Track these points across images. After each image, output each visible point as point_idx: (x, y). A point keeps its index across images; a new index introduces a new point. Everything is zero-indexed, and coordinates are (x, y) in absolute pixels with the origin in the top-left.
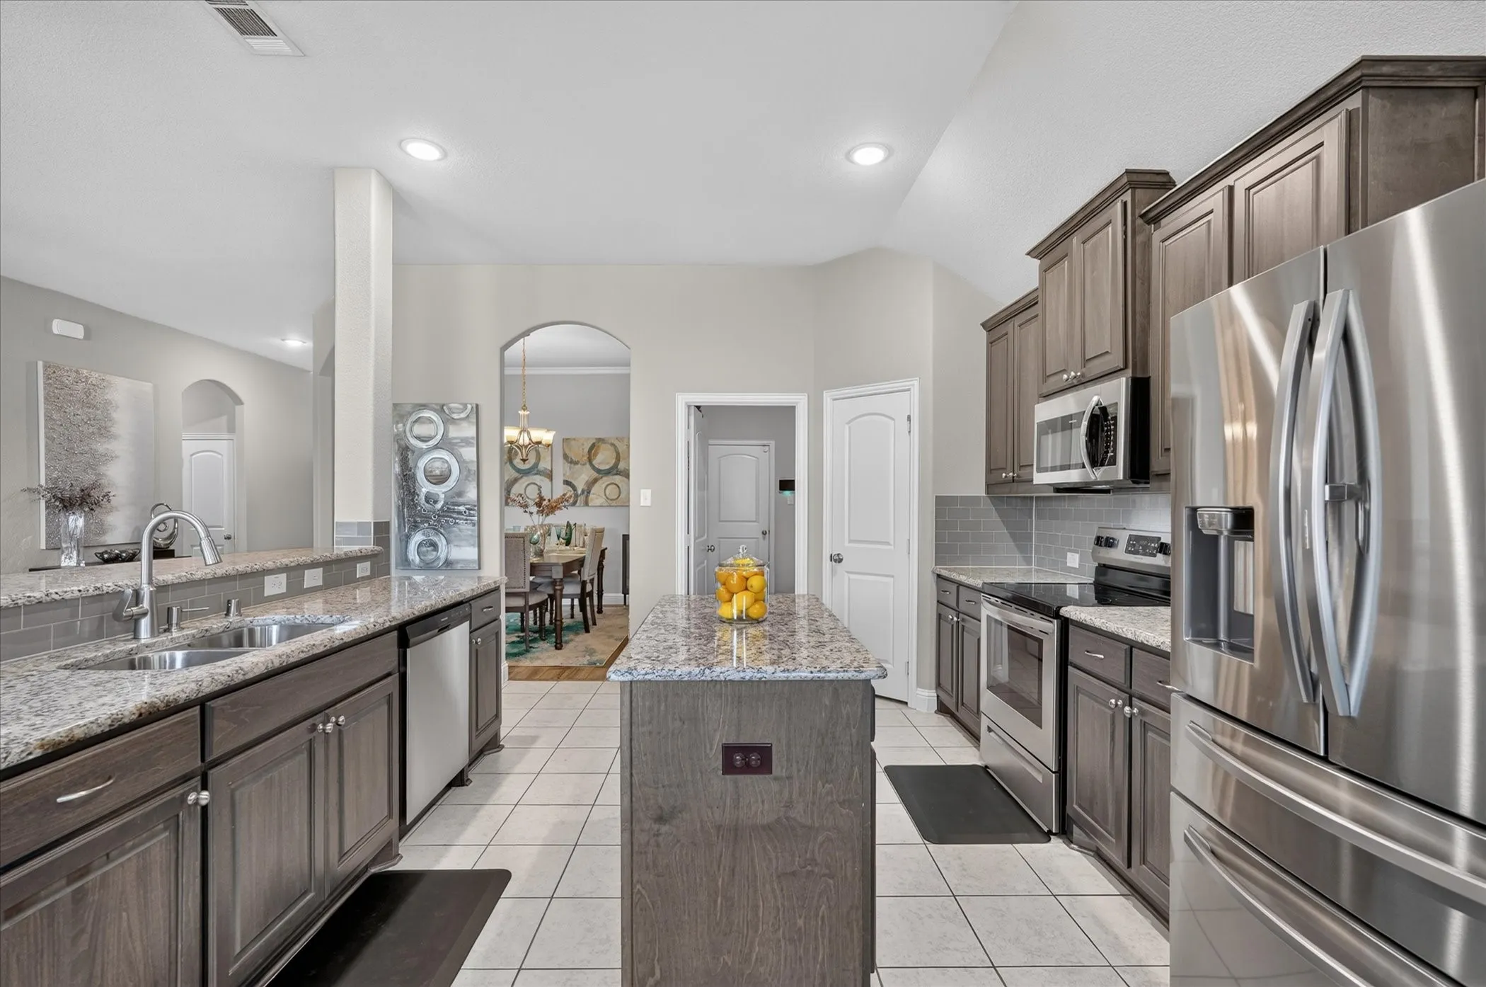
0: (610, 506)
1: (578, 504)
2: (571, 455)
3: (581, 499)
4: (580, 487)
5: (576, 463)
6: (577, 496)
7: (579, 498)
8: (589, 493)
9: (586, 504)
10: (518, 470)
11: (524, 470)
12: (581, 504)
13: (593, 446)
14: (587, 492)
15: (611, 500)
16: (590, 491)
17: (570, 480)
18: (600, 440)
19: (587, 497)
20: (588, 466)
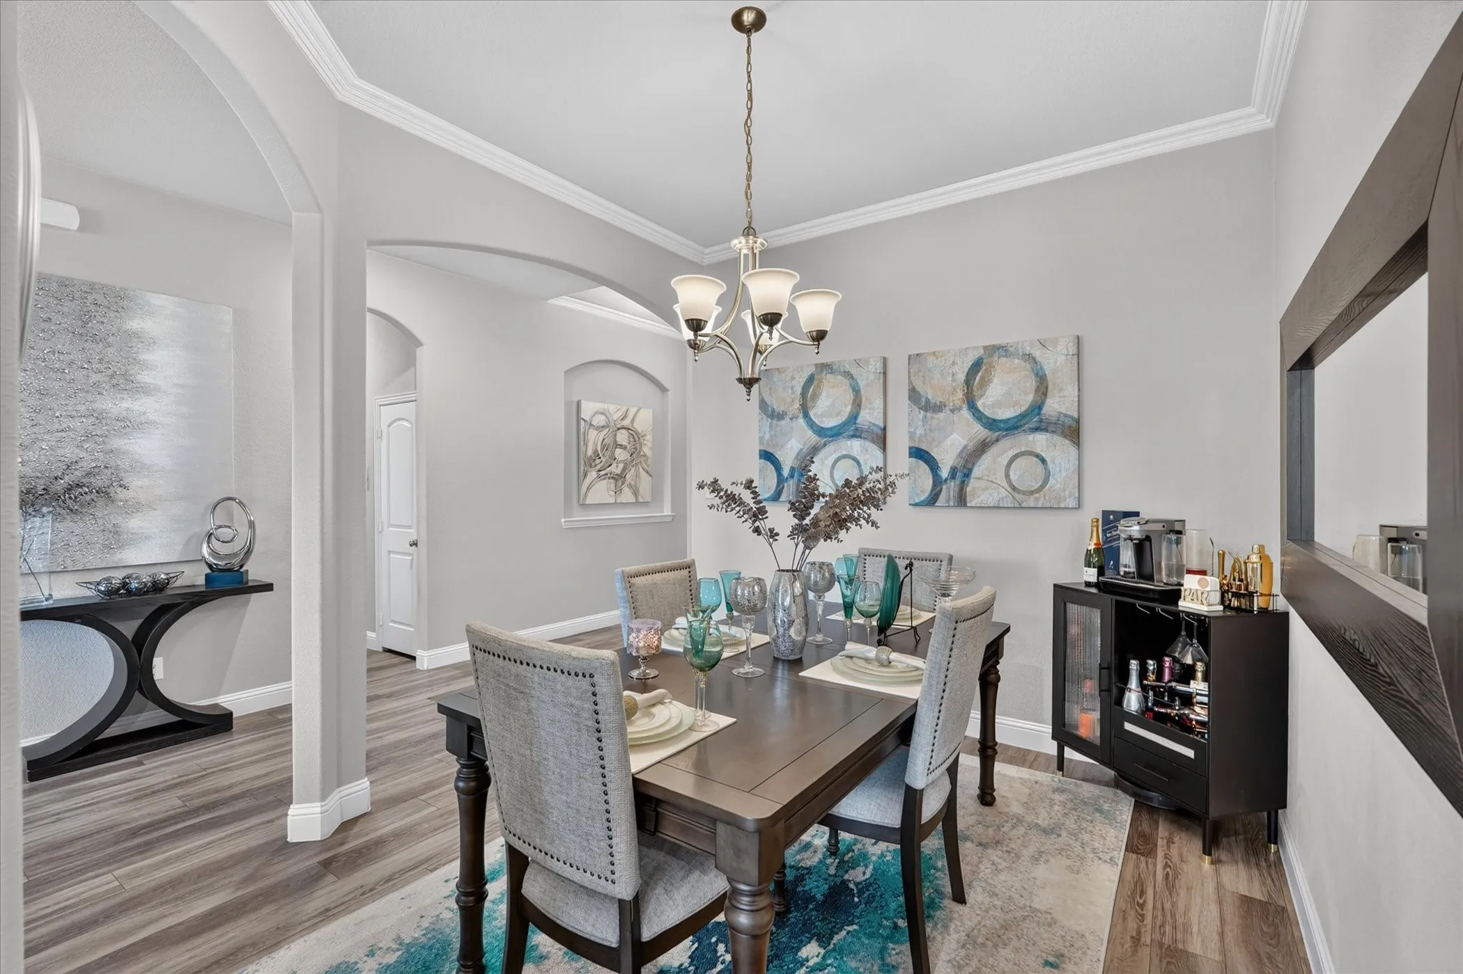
0: (1021, 508)
1: (941, 501)
2: (929, 393)
3: (950, 489)
4: (947, 458)
5: (938, 408)
6: (938, 482)
7: (944, 487)
8: (967, 475)
9: (961, 501)
10: (820, 431)
11: (830, 429)
12: (948, 501)
13: (977, 366)
14: (963, 472)
15: (1024, 493)
16: (970, 470)
17: (924, 447)
18: (993, 350)
19: (963, 486)
20: (965, 413)
